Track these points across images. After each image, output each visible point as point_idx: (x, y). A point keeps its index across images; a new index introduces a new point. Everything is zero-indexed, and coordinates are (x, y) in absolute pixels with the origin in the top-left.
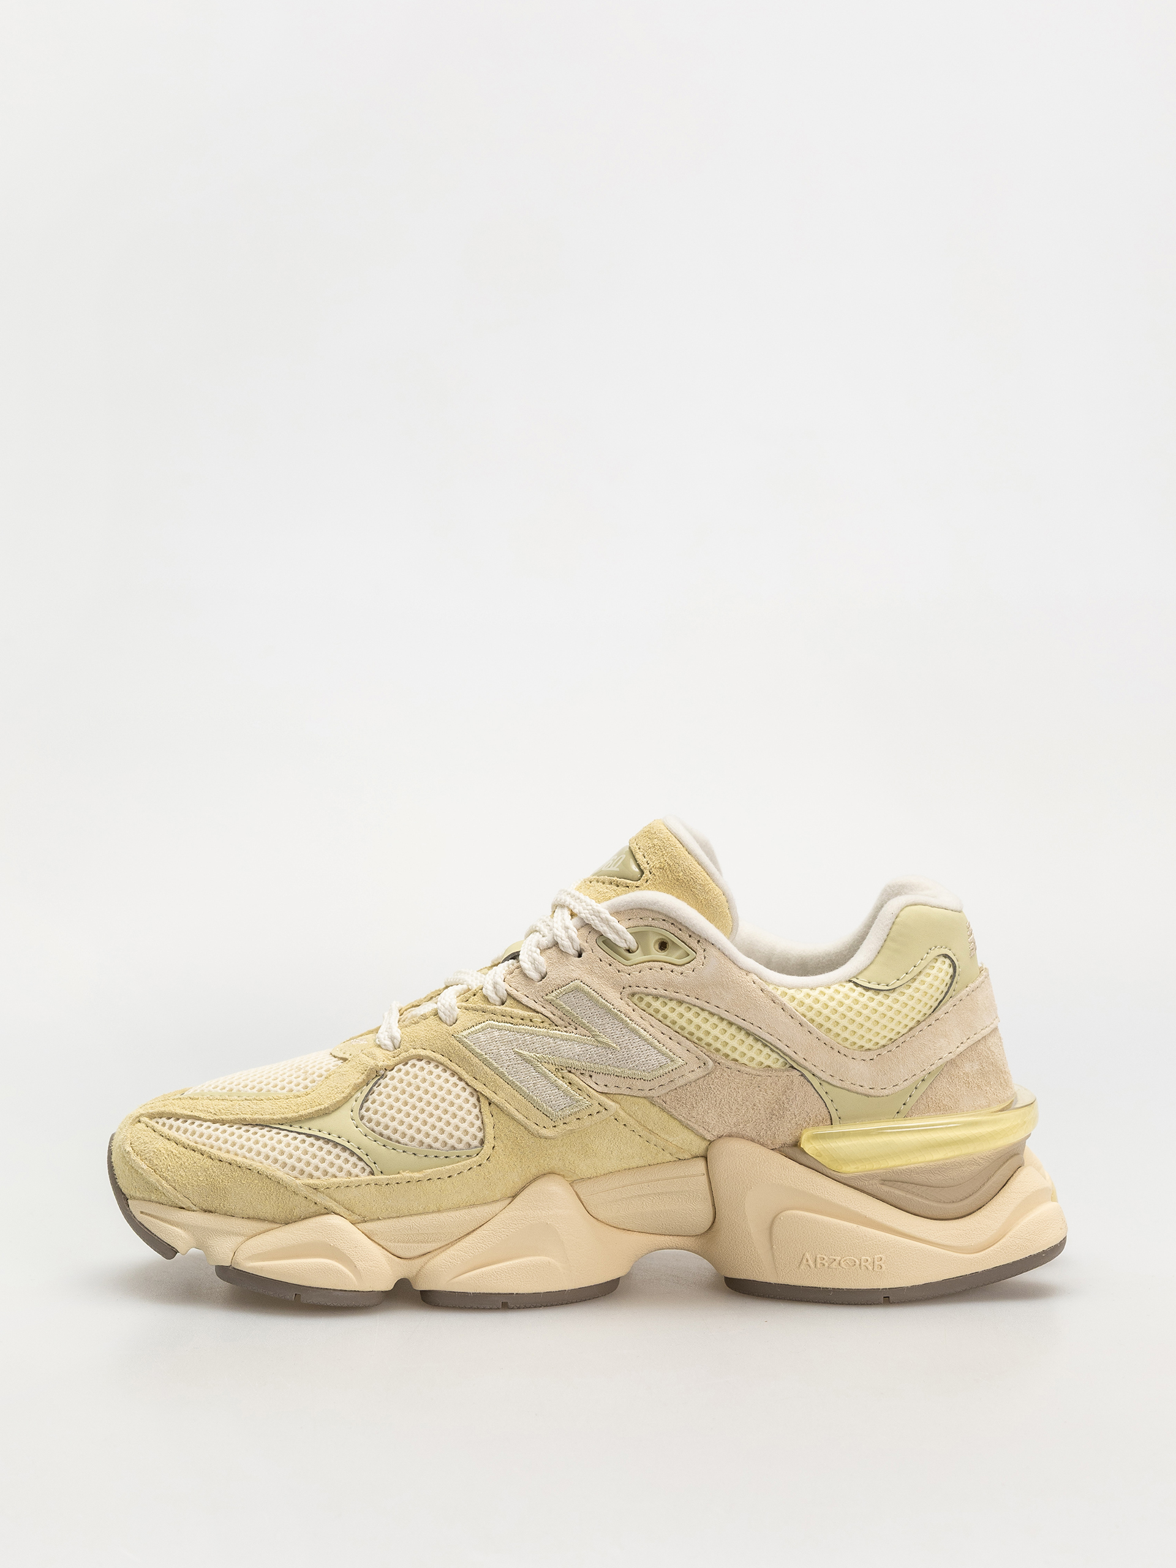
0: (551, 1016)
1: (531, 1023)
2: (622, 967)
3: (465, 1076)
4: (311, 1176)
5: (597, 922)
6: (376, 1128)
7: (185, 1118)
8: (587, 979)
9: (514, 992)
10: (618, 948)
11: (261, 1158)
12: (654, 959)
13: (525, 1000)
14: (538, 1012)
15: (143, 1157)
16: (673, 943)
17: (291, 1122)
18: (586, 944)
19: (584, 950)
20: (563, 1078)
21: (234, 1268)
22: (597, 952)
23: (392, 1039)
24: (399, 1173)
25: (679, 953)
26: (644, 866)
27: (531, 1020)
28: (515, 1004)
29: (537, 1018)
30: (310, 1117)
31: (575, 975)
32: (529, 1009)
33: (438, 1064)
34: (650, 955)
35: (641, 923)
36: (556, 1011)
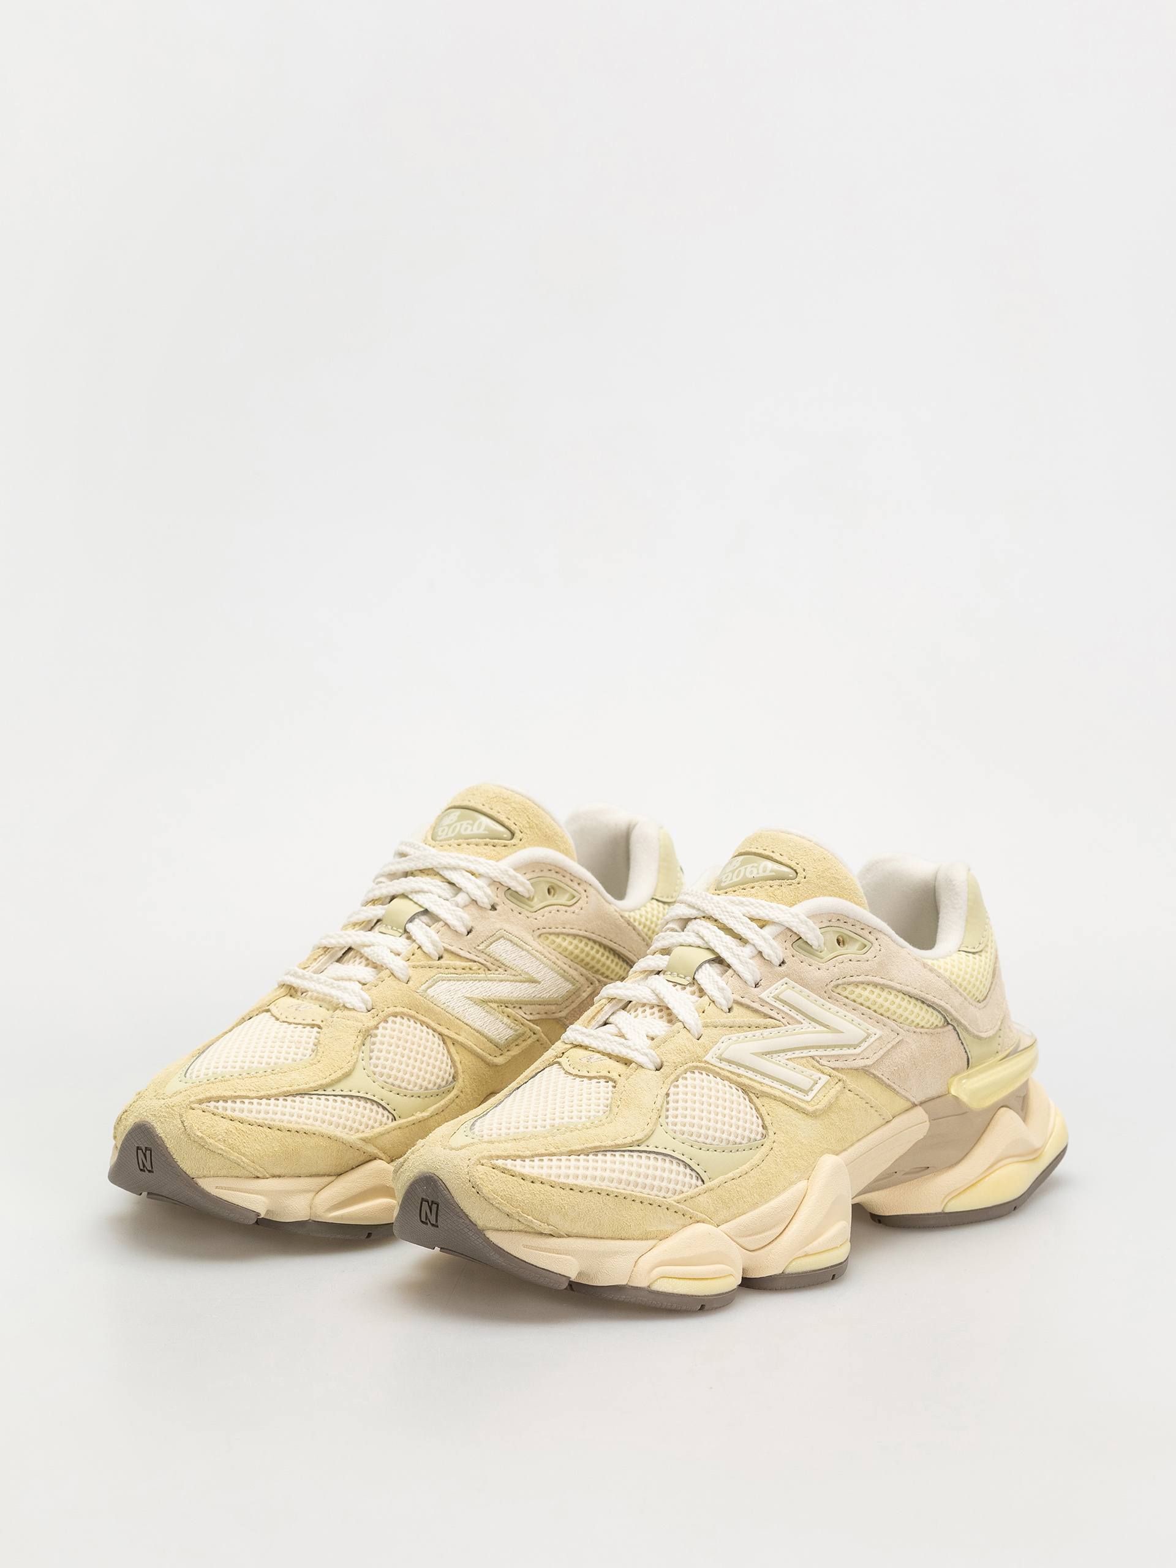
0: (485, 962)
1: (471, 971)
2: (529, 914)
3: (433, 1024)
4: (358, 1131)
5: (505, 879)
6: (388, 1081)
7: (234, 1099)
8: (507, 927)
9: (449, 947)
10: (523, 898)
11: (319, 1122)
12: (550, 904)
13: (462, 953)
14: (475, 962)
15: (216, 1139)
16: (559, 887)
17: (324, 1087)
18: (497, 899)
19: (497, 904)
20: (503, 1013)
21: (314, 1221)
22: (505, 905)
23: (364, 1001)
24: (413, 1115)
25: (567, 896)
26: (513, 827)
27: (470, 969)
28: (452, 957)
29: (475, 966)
30: (338, 1081)
31: (498, 926)
32: (466, 960)
33: (410, 1017)
34: (547, 900)
35: (535, 875)
36: (488, 958)
